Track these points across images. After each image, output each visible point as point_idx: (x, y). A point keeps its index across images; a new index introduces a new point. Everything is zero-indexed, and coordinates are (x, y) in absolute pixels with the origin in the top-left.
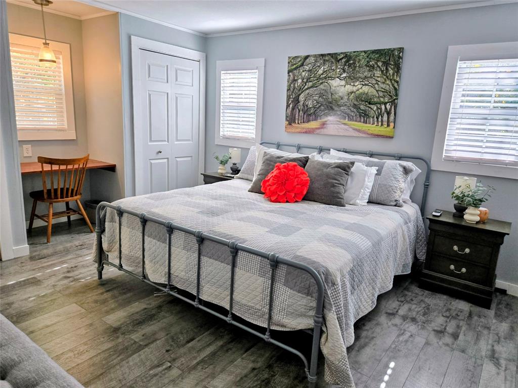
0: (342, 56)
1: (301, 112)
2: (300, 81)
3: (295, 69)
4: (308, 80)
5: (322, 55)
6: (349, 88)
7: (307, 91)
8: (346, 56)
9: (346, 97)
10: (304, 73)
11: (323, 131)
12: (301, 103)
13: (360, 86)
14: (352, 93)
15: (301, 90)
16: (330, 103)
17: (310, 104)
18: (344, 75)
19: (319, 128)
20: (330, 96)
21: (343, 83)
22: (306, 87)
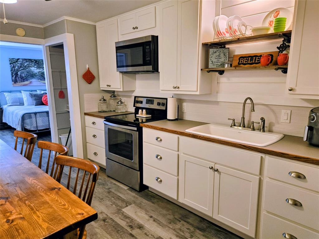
0: (34, 60)
1: (20, 78)
2: (17, 67)
3: (14, 63)
4: (21, 67)
5: (26, 59)
6: (38, 70)
7: (21, 71)
8: (35, 60)
9: (38, 73)
10: (18, 65)
11: (31, 85)
12: (19, 75)
13: (42, 70)
14: (40, 72)
15: (18, 70)
16: (32, 75)
17: (23, 75)
18: (36, 66)
19: (29, 84)
20: (31, 73)
21: (36, 69)
22: (20, 69)
